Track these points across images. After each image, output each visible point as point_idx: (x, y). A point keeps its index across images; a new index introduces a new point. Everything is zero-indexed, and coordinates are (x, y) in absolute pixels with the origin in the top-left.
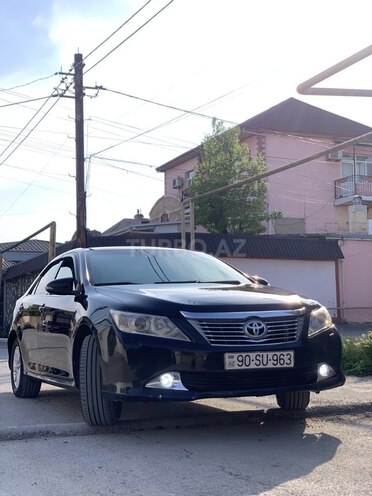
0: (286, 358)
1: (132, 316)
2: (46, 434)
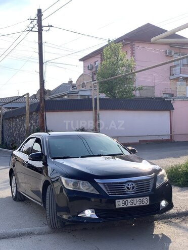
0: (145, 200)
1: (71, 181)
2: (30, 234)
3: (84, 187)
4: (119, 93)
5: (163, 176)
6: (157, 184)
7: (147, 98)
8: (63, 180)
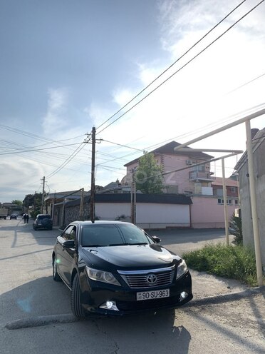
0: (166, 293)
1: (95, 271)
2: (55, 322)
3: (107, 278)
4: (151, 190)
5: (183, 266)
6: (178, 275)
7: (172, 194)
8: (88, 269)
